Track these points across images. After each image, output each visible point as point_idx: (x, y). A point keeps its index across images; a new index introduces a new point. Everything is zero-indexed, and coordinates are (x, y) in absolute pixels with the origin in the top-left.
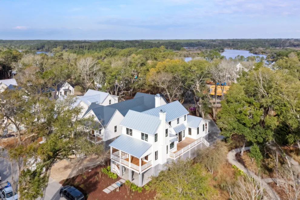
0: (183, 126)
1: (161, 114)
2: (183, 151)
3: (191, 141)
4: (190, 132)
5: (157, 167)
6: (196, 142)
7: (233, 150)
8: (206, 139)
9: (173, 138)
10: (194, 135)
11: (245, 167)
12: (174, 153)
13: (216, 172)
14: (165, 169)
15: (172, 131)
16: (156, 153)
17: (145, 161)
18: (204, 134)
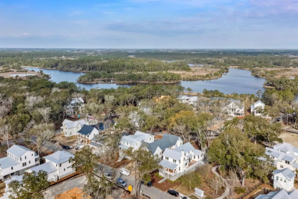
0: (191, 155)
1: (182, 152)
2: (191, 167)
3: (195, 162)
4: (194, 158)
5: (180, 173)
6: (197, 163)
7: (216, 166)
8: (202, 161)
9: (186, 161)
10: (196, 159)
11: (219, 174)
12: (187, 167)
13: (205, 176)
14: (183, 174)
15: (187, 158)
16: (180, 168)
17: (175, 171)
18: (201, 158)
